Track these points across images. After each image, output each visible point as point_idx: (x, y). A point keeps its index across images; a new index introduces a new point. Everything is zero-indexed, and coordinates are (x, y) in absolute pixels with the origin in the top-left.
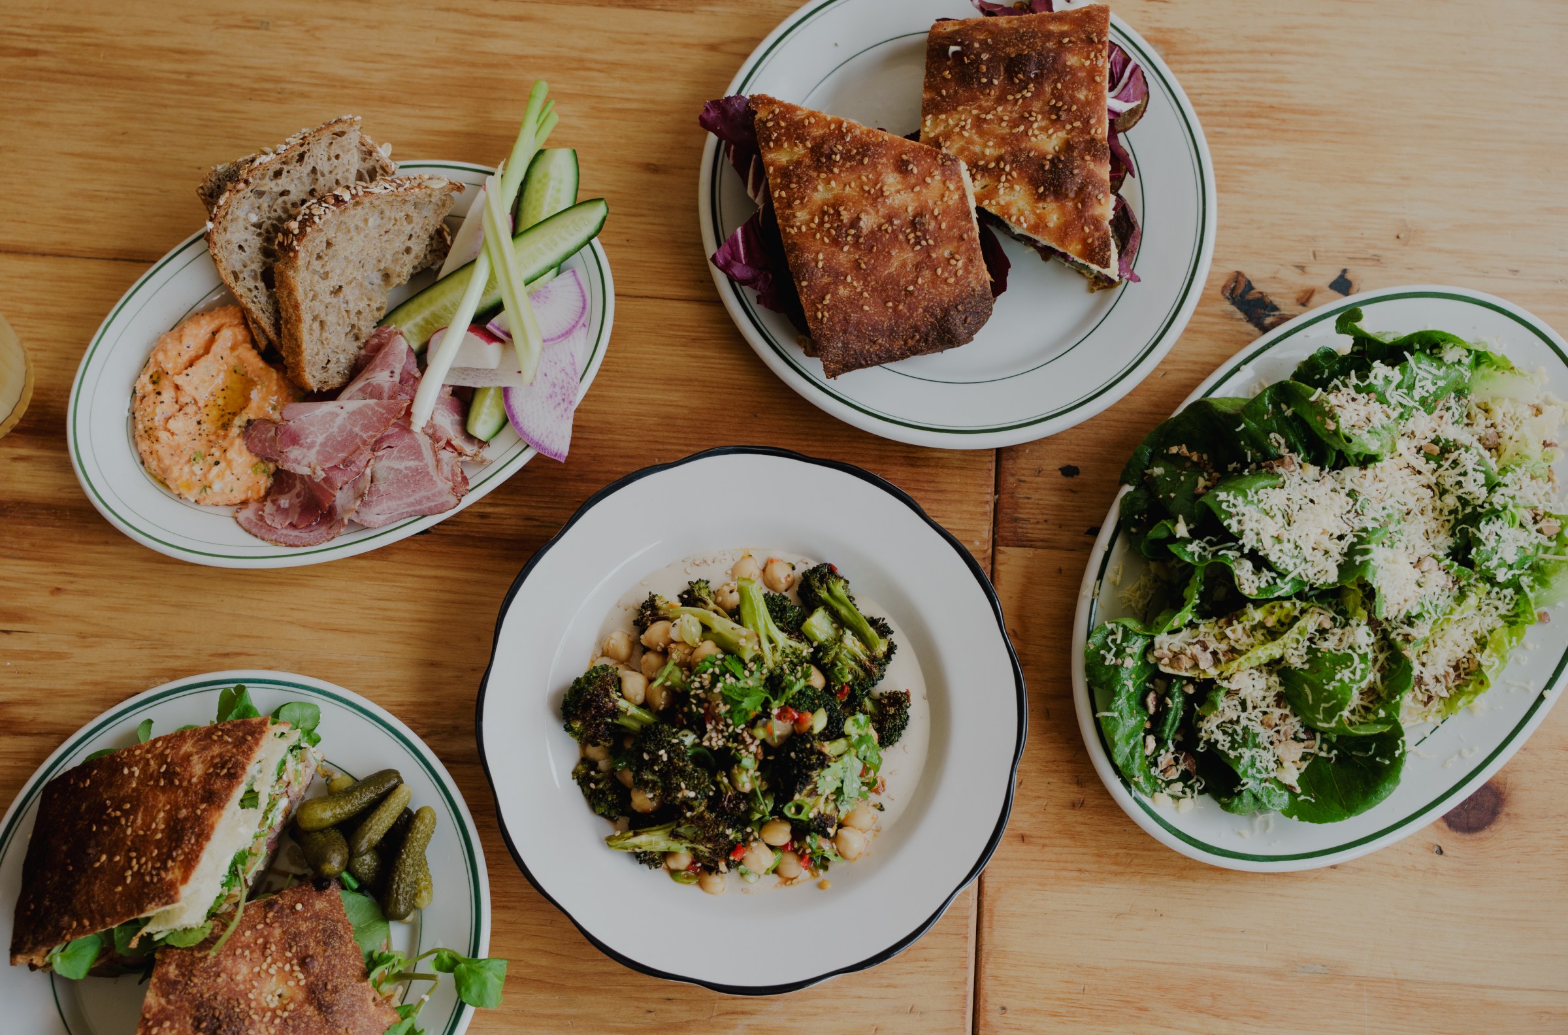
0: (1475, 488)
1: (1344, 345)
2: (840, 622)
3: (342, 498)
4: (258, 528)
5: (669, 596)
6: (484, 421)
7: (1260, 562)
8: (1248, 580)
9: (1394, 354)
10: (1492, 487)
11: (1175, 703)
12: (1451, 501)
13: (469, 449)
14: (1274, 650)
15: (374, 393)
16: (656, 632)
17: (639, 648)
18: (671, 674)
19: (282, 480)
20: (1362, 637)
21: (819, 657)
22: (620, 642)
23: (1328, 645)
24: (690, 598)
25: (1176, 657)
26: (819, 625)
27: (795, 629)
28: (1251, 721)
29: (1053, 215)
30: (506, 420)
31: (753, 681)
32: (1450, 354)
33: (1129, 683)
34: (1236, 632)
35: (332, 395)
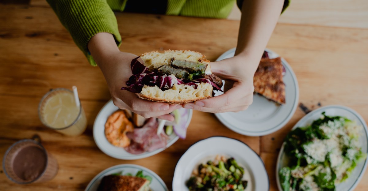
0: (347, 143)
1: (322, 117)
2: (236, 167)
3: (145, 146)
4: (129, 151)
5: (204, 163)
6: (169, 131)
7: (311, 157)
8: (309, 161)
9: (332, 119)
10: (350, 143)
11: (295, 182)
12: (342, 146)
13: (166, 136)
14: (312, 173)
15: (149, 126)
16: (203, 170)
17: (200, 173)
18: (207, 178)
19: (132, 142)
20: (328, 170)
21: (233, 174)
22: (196, 172)
23: (322, 172)
24: (209, 164)
25: (295, 174)
26: (232, 168)
27: (228, 169)
28: (309, 185)
29: (275, 95)
30: (173, 131)
31: (222, 179)
32: (341, 119)
33: (287, 178)
34: (306, 169)
35: (141, 127)
